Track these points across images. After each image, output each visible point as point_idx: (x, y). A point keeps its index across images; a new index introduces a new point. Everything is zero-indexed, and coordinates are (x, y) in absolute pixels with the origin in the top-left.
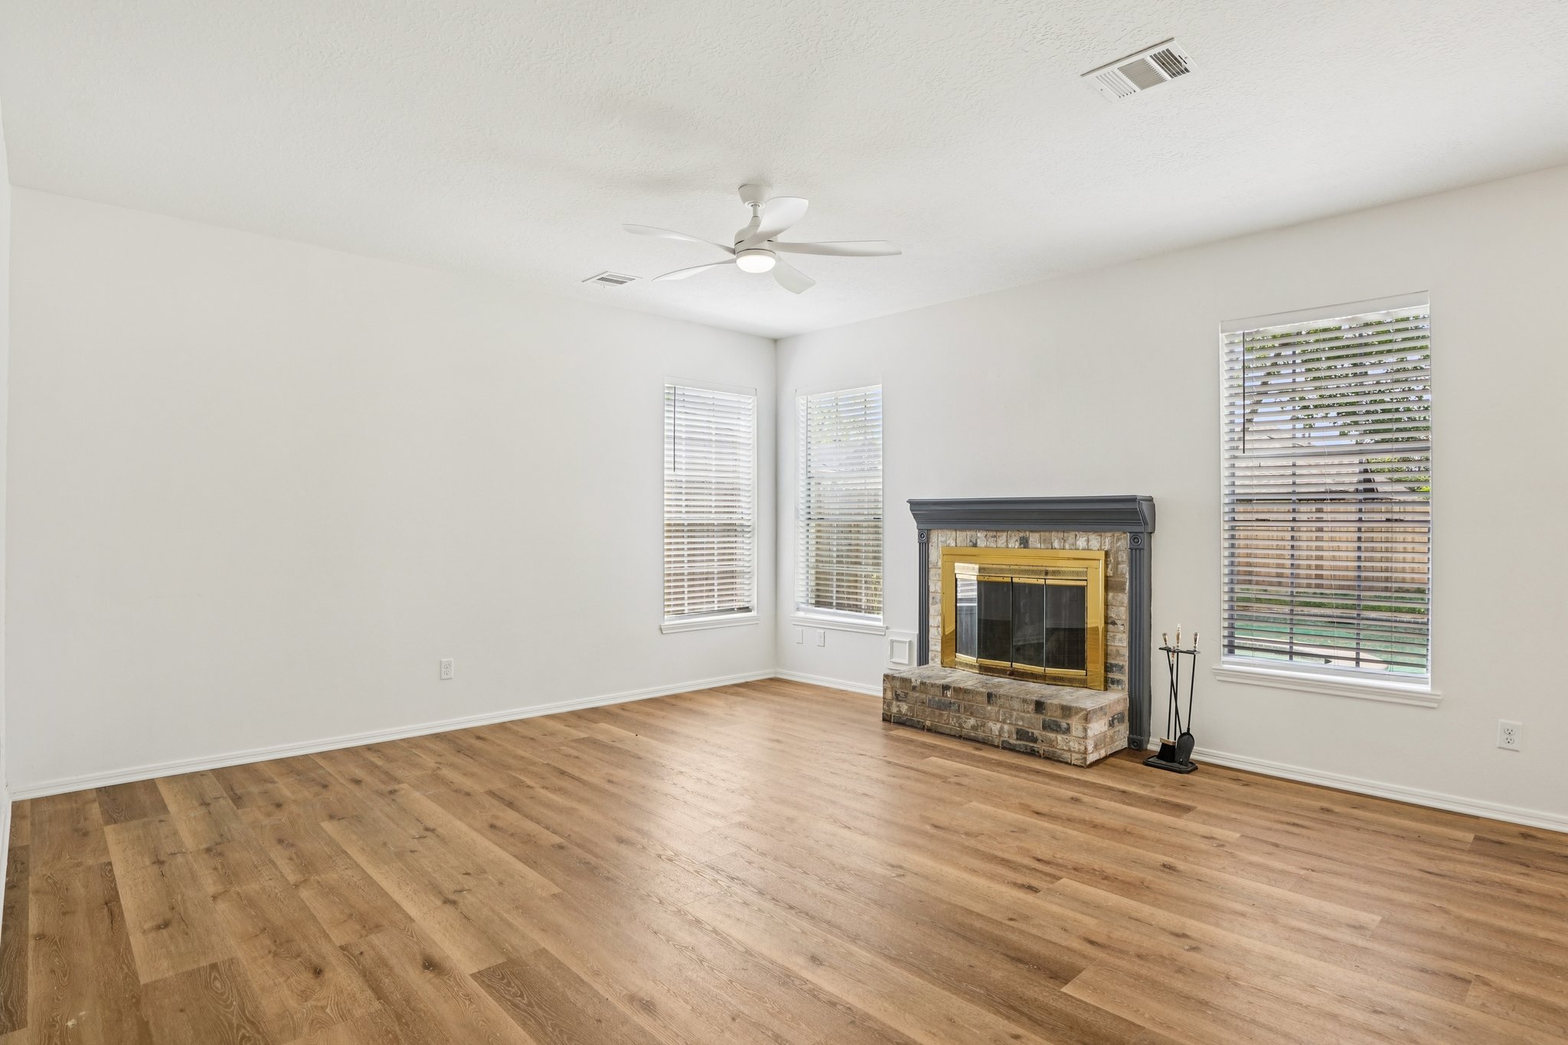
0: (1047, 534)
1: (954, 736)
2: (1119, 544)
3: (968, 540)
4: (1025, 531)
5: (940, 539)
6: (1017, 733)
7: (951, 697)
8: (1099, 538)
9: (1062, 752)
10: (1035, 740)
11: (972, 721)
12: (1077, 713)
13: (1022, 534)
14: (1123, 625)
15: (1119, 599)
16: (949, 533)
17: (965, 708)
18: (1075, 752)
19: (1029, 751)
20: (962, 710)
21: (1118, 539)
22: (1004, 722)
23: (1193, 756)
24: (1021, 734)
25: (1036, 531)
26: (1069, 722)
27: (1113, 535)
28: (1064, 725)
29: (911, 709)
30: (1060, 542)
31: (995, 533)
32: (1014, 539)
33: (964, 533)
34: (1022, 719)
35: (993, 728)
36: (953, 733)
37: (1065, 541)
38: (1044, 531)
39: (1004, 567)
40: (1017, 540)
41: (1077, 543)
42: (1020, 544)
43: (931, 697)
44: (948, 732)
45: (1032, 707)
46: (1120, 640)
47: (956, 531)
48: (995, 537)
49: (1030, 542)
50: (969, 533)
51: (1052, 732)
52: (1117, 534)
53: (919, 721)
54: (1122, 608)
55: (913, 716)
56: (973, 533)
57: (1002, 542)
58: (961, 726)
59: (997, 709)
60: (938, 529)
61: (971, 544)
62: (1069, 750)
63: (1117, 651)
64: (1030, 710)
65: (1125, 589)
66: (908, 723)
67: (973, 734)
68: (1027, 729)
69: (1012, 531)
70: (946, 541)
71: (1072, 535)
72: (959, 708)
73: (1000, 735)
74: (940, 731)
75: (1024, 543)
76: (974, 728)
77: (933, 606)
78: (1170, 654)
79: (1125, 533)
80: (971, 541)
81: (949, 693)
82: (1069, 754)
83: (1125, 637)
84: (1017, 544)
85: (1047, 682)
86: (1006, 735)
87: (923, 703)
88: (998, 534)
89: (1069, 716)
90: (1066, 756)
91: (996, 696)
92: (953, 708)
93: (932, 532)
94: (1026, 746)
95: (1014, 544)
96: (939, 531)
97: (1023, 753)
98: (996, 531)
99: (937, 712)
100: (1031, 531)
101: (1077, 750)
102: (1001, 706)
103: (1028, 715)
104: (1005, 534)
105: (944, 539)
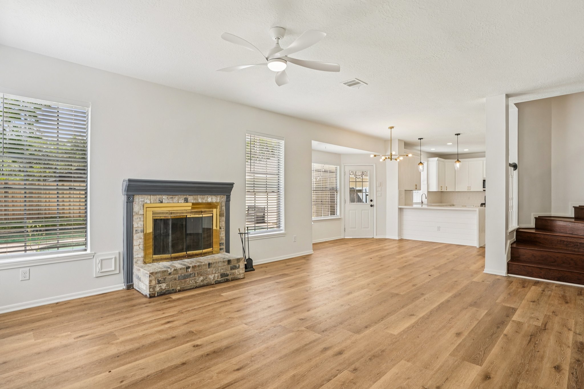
0: (196, 196)
1: (193, 288)
2: (222, 199)
3: (158, 200)
4: (186, 195)
5: (141, 200)
6: (221, 276)
7: (191, 272)
8: (216, 197)
9: (237, 276)
10: (228, 275)
11: (202, 278)
12: (242, 260)
13: (185, 197)
14: (223, 228)
15: (222, 219)
16: (146, 197)
17: (198, 274)
18: (242, 274)
19: (226, 280)
20: (196, 275)
21: (222, 198)
22: (215, 273)
23: (253, 264)
24: (223, 275)
25: (191, 195)
26: (239, 264)
27: (220, 197)
28: (238, 266)
29: (168, 285)
30: (201, 199)
31: (172, 196)
32: (182, 199)
33: (155, 197)
34: (223, 269)
35: (211, 277)
36: (192, 287)
37: (203, 199)
38: (194, 195)
39: (184, 211)
40: (183, 199)
41: (208, 200)
42: (184, 201)
43: (179, 275)
44: (190, 287)
45: (227, 263)
46: (223, 234)
47: (150, 195)
48: (172, 198)
49: (189, 200)
50: (158, 197)
51: (234, 270)
52: (222, 196)
53: (173, 289)
54: (223, 222)
55: (169, 288)
56: (160, 196)
57: (175, 200)
58: (196, 283)
59: (212, 269)
60: (139, 195)
61: (159, 202)
62: (240, 274)
63: (222, 238)
64: (226, 264)
65: (224, 216)
66: (167, 293)
67: (202, 284)
68: (224, 273)
69: (181, 195)
70: (144, 201)
71: (206, 196)
72: (195, 275)
73: (214, 279)
74: (186, 289)
75: (186, 200)
76: (202, 281)
77: (136, 235)
78: (241, 234)
79: (224, 196)
80: (159, 200)
81: (189, 270)
82: (240, 275)
83: (224, 232)
84: (183, 201)
85: (202, 256)
86: (216, 278)
87: (175, 279)
88: (174, 197)
89: (239, 262)
90: (239, 277)
91: (212, 264)
92: (191, 276)
93: (135, 196)
94: (225, 279)
95: (182, 201)
96: (140, 196)
97: (224, 282)
98: (173, 195)
99: (183, 281)
100: (189, 195)
101: (242, 273)
102: (214, 267)
103: (225, 267)
104: (177, 197)
105: (143, 200)
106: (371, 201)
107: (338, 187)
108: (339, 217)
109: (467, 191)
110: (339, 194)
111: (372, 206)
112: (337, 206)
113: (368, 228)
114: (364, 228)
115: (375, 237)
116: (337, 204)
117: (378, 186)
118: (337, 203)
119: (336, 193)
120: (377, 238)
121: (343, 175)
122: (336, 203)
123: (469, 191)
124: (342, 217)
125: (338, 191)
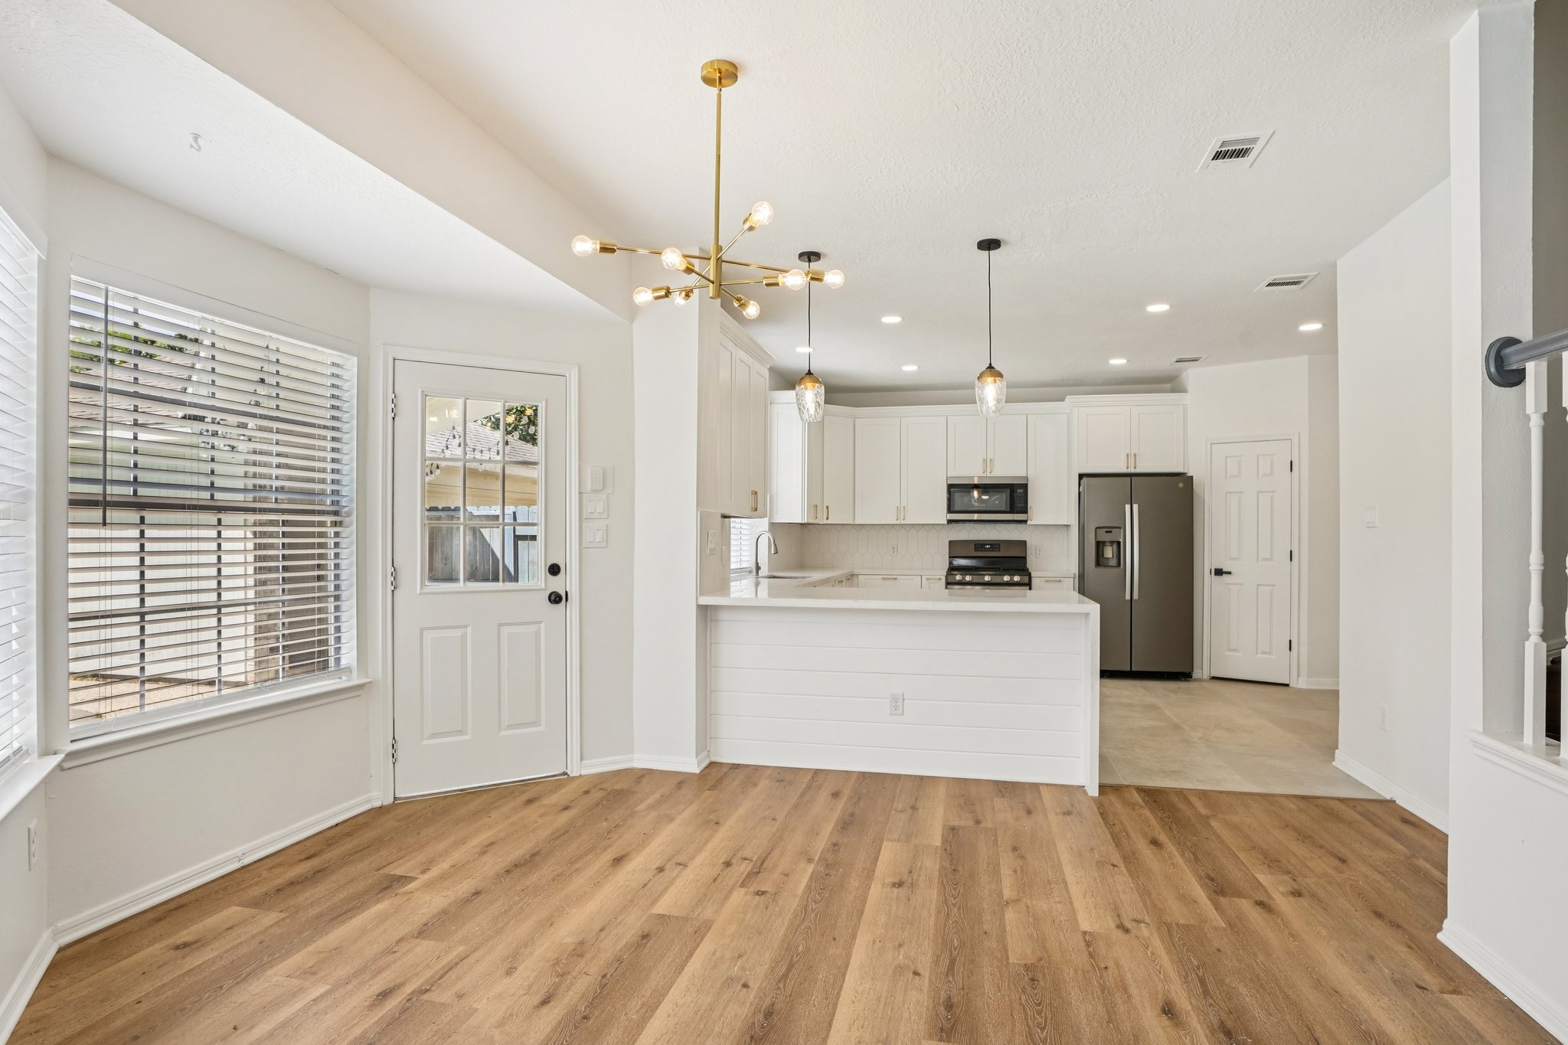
106: (554, 570)
107: (349, 490)
108: (355, 673)
109: (895, 522)
110: (349, 532)
111: (555, 598)
112: (337, 608)
113: (536, 723)
114: (509, 727)
115: (574, 772)
116: (337, 598)
117: (588, 486)
118: (337, 587)
119: (335, 524)
120: (584, 772)
121: (385, 414)
122: (331, 587)
123: (903, 522)
124: (378, 669)
125: (349, 514)
